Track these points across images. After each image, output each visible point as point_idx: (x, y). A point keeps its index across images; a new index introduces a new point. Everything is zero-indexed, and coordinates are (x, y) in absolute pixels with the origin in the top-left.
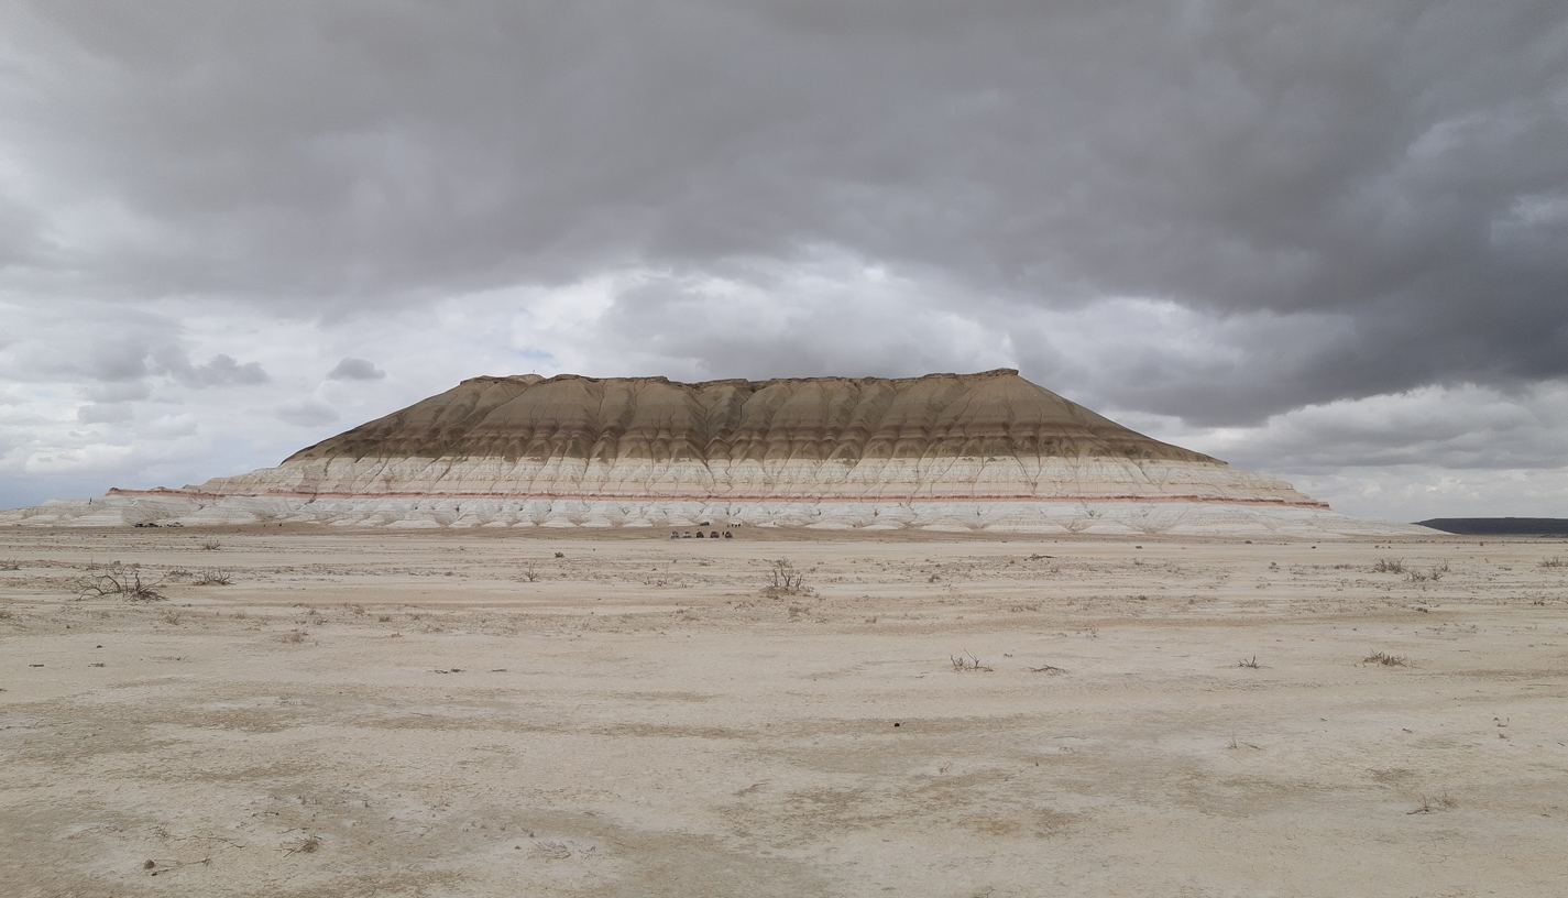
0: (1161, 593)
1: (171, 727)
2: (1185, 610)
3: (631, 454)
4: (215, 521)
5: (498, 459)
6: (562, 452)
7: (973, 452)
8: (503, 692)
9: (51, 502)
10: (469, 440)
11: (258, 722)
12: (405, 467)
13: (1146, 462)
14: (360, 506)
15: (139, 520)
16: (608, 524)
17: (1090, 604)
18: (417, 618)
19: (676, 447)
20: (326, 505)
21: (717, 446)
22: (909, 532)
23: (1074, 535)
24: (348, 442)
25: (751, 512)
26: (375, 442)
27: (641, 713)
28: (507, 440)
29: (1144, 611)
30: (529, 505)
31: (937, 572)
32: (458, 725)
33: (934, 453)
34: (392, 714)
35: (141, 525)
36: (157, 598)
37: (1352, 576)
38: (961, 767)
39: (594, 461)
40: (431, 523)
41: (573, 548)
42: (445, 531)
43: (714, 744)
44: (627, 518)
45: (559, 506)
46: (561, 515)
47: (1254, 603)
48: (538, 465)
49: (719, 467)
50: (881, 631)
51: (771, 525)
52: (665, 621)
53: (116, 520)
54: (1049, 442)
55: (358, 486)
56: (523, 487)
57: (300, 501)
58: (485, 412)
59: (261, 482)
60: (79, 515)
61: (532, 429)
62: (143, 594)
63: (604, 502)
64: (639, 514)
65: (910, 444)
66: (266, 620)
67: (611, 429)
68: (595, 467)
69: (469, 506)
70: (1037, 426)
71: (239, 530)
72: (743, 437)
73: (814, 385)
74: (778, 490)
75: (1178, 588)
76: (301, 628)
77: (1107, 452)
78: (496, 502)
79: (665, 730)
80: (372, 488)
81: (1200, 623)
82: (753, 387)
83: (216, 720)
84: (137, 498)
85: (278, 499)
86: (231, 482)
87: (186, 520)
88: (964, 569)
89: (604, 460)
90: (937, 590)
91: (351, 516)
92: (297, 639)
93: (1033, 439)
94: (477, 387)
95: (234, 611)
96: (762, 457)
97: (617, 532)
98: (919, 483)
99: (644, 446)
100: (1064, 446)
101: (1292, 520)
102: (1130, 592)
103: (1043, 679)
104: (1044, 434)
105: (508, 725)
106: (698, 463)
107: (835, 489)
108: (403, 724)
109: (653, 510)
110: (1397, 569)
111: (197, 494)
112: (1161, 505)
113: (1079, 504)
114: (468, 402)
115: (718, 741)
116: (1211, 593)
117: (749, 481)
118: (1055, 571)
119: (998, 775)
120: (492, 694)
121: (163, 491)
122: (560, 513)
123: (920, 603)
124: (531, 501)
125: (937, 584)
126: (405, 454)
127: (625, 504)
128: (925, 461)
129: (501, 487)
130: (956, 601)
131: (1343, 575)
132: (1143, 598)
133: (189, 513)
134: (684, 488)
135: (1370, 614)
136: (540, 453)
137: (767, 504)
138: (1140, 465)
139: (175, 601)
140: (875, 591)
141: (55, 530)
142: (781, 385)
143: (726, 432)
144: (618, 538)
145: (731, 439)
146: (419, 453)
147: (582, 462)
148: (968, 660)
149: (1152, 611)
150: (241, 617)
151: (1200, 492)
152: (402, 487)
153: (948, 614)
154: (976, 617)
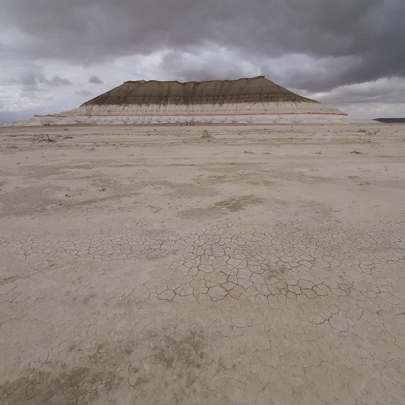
0: (297, 137)
1: (65, 169)
2: (303, 141)
3: (170, 103)
4: (65, 123)
5: (137, 105)
6: (153, 103)
7: (250, 101)
8: (144, 159)
9: (19, 119)
10: (128, 100)
11: (87, 167)
12: (112, 107)
13: (298, 103)
14: (103, 118)
15: (46, 124)
16: (166, 122)
17: (278, 140)
18: (122, 144)
19: (181, 102)
20: (94, 118)
21: (190, 101)
22: (234, 123)
23: (275, 124)
24: (96, 101)
25: (198, 119)
26: (103, 101)
27: (176, 162)
28: (138, 100)
29: (292, 141)
30: (146, 117)
31: (240, 132)
32: (134, 166)
33: (241, 102)
34: (118, 164)
35: (46, 125)
36: (55, 142)
37: (350, 133)
38: (246, 172)
39: (162, 105)
40: (122, 123)
41: (158, 128)
42: (126, 125)
43: (192, 167)
44: (171, 121)
45: (154, 118)
46: (155, 120)
47: (322, 139)
48: (147, 107)
49: (191, 106)
50: (228, 145)
51: (203, 122)
52: (180, 143)
53: (39, 124)
54: (271, 98)
55: (101, 113)
56: (144, 113)
57: (88, 117)
58: (131, 92)
59: (75, 112)
60: (28, 123)
61: (144, 97)
62: (51, 141)
63: (165, 117)
64: (174, 120)
65: (235, 99)
66: (84, 146)
67: (165, 96)
68: (162, 107)
69: (131, 118)
70: (269, 93)
71: (72, 125)
72: (196, 98)
73: (212, 83)
74: (205, 113)
75: (301, 136)
76: (93, 147)
77: (287, 100)
78: (138, 117)
79: (181, 165)
80: (105, 114)
81: (307, 144)
82: (198, 84)
83: (76, 167)
84: (43, 118)
85: (81, 117)
86: (67, 112)
87: (57, 123)
88: (247, 132)
89: (164, 105)
90: (240, 136)
91: (101, 122)
92: (93, 150)
93: (267, 97)
94: (128, 84)
95: (76, 144)
96: (200, 104)
97: (168, 124)
98: (236, 110)
99: (173, 101)
100: (275, 99)
101: (336, 119)
102: (288, 137)
103: (266, 155)
104: (270, 96)
105: (145, 165)
106: (186, 106)
107: (217, 112)
108: (121, 166)
109: (176, 118)
110: (364, 131)
111: (58, 116)
112: (300, 115)
113: (277, 115)
114: (126, 89)
115: (193, 167)
116: (310, 137)
117: (198, 111)
118: (270, 132)
119: (255, 174)
120: (141, 159)
121: (49, 115)
122: (154, 120)
123: (237, 139)
124: (147, 117)
125: (240, 135)
126: (112, 104)
127: (170, 117)
128: (238, 104)
129: (139, 113)
130: (245, 139)
131: (348, 133)
132: (292, 138)
133: (58, 121)
134: (183, 113)
135: (354, 142)
136: (148, 103)
137: (202, 116)
138: (296, 104)
139: (60, 143)
140: (226, 137)
141: (23, 127)
142: (205, 83)
143: (192, 97)
144: (169, 126)
145: (193, 99)
146: (116, 104)
147: (159, 106)
148: (248, 151)
149: (294, 141)
150: (77, 145)
151: (311, 111)
152: (113, 114)
153: (243, 142)
154: (250, 142)
